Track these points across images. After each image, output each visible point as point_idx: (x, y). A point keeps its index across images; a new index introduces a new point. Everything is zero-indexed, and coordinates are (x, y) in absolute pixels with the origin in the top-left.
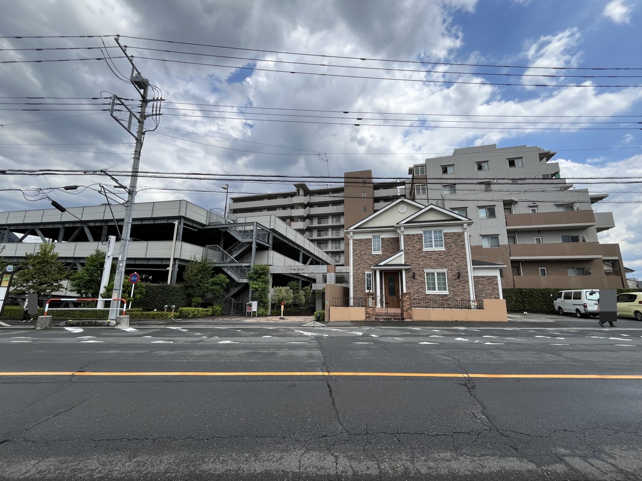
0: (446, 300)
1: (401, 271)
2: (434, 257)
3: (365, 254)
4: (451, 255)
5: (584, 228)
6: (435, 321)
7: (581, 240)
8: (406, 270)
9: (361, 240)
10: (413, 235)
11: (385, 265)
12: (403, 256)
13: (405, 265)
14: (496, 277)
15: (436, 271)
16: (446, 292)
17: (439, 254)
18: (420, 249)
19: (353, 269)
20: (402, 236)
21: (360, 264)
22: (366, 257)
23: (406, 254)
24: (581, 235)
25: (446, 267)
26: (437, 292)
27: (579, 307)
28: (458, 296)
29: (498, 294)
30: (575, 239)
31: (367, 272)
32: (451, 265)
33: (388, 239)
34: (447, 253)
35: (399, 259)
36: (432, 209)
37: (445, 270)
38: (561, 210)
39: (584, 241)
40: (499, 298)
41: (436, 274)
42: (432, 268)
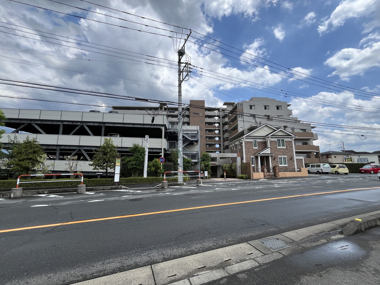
0: (287, 169)
1: (268, 156)
2: (282, 151)
3: (250, 148)
4: (288, 150)
5: (309, 139)
6: (288, 177)
7: (308, 144)
8: (271, 156)
9: (248, 142)
10: (273, 141)
11: (262, 154)
12: (270, 150)
13: (270, 154)
14: (302, 159)
15: (282, 157)
16: (287, 165)
17: (284, 149)
18: (276, 147)
19: (245, 155)
20: (269, 141)
21: (248, 153)
22: (251, 150)
23: (271, 149)
24: (308, 142)
25: (286, 155)
26: (283, 165)
27: (319, 170)
28: (291, 167)
29: (303, 166)
30: (306, 144)
31: (252, 157)
32: (288, 154)
33: (260, 142)
34: (287, 149)
35: (268, 151)
36: (281, 130)
37: (286, 156)
38: (302, 131)
39: (309, 144)
40: (303, 167)
41: (282, 158)
42: (281, 155)
